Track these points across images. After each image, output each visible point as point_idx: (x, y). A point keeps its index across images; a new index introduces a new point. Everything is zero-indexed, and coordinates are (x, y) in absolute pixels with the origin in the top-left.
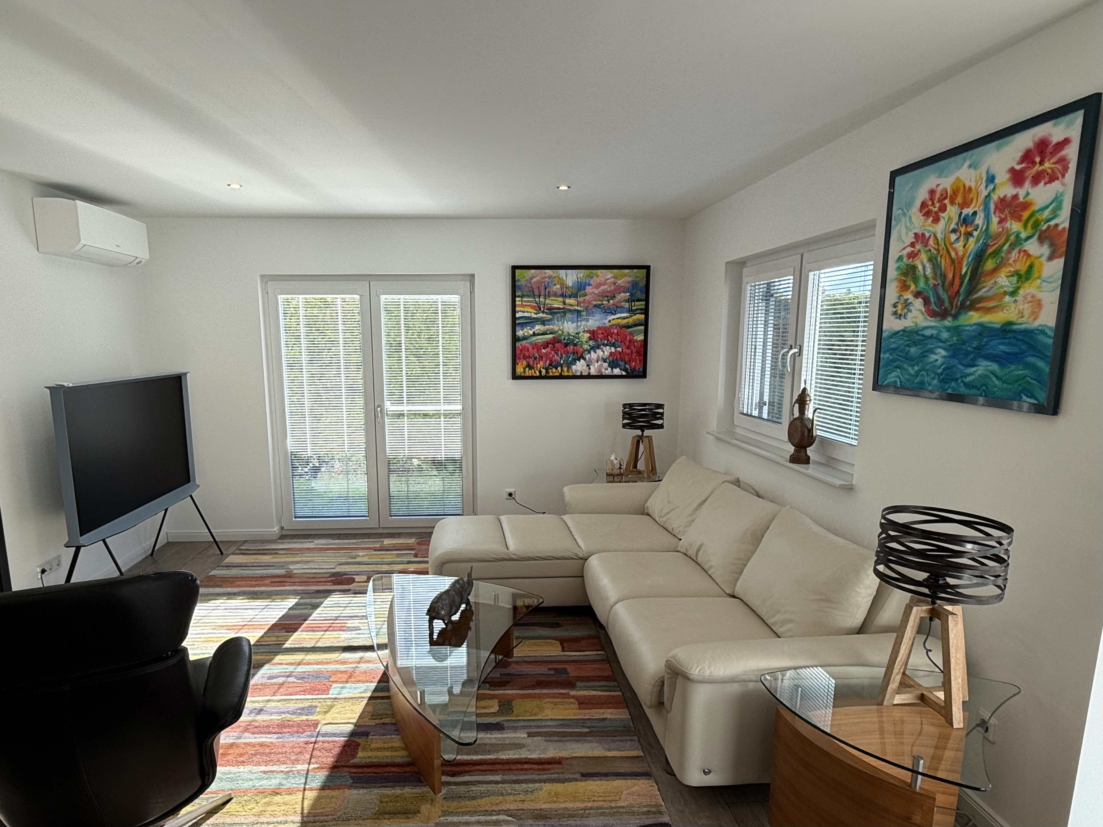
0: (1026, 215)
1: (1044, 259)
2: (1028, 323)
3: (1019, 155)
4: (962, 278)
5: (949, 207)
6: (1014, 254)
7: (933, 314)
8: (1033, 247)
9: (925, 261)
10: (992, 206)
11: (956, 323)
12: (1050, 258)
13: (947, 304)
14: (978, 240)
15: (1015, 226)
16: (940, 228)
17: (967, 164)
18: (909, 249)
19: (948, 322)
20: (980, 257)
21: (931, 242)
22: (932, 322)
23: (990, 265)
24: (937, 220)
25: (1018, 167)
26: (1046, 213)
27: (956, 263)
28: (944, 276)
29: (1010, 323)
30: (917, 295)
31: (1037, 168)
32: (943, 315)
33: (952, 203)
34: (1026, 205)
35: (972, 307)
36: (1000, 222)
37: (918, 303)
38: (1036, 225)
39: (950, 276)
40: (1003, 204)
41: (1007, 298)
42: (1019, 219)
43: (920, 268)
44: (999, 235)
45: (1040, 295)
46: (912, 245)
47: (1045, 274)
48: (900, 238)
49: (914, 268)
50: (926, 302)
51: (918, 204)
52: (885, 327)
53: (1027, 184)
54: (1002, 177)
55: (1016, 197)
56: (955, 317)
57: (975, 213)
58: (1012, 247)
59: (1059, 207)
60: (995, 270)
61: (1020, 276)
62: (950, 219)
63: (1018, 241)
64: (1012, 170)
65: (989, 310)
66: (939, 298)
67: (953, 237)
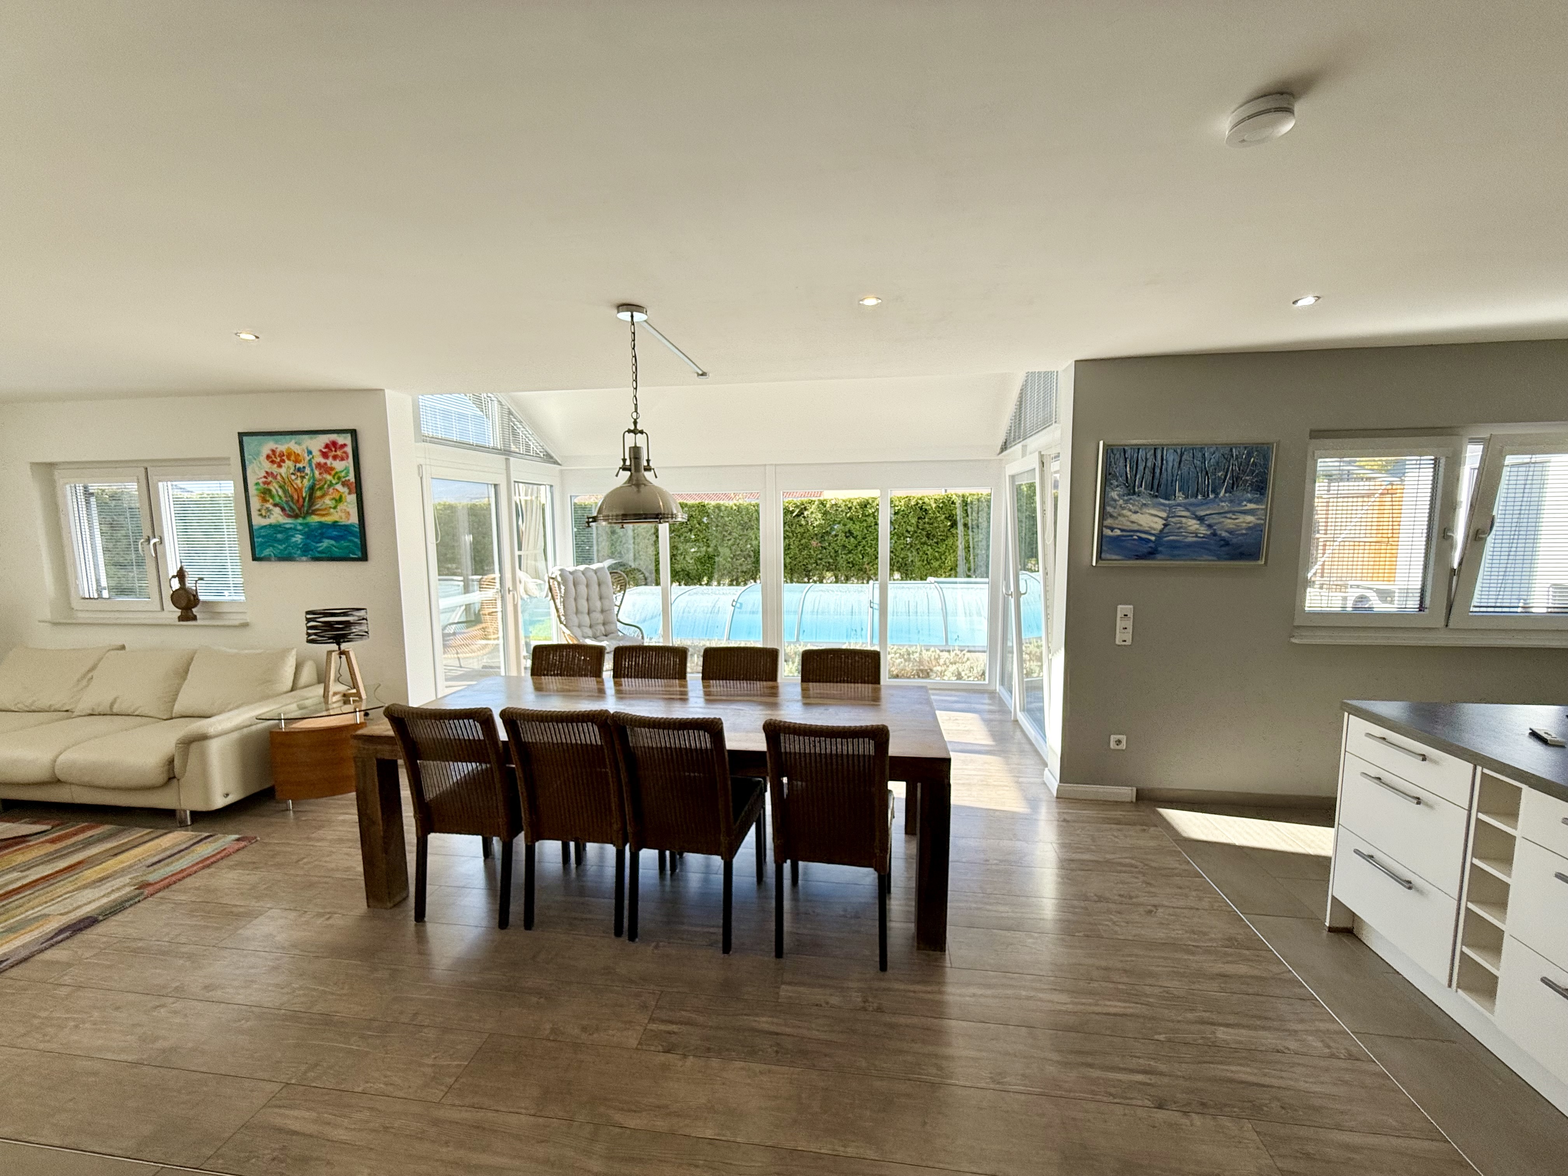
0: (333, 473)
1: (346, 494)
2: (344, 521)
3: (323, 445)
4: (304, 499)
5: (287, 461)
6: (331, 490)
7: (289, 516)
8: (339, 487)
9: (277, 487)
10: (314, 466)
11: (305, 521)
12: (350, 493)
13: (297, 511)
14: (309, 480)
15: (329, 477)
16: (283, 471)
17: (293, 441)
18: (264, 480)
19: (300, 520)
20: (312, 489)
21: (279, 477)
22: (290, 520)
23: (319, 493)
24: (280, 466)
25: (324, 450)
26: (343, 474)
27: (298, 490)
28: (292, 497)
29: (336, 522)
30: (275, 505)
31: (334, 453)
32: (296, 516)
33: (289, 459)
34: (332, 469)
35: (313, 513)
36: (320, 474)
37: (277, 510)
38: (339, 478)
39: (296, 497)
40: (319, 465)
41: (332, 510)
42: (330, 474)
43: (274, 490)
44: (320, 480)
45: (348, 510)
46: (265, 477)
47: (348, 500)
48: (255, 472)
49: (270, 491)
50: (283, 509)
51: (265, 456)
52: (254, 523)
53: (331, 459)
54: (316, 453)
55: (326, 464)
56: (304, 518)
57: (304, 467)
58: (329, 486)
59: (348, 472)
60: (323, 496)
61: (336, 501)
62: (288, 467)
63: (331, 485)
64: (321, 451)
65: (323, 515)
66: (291, 507)
67: (293, 477)
